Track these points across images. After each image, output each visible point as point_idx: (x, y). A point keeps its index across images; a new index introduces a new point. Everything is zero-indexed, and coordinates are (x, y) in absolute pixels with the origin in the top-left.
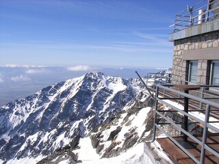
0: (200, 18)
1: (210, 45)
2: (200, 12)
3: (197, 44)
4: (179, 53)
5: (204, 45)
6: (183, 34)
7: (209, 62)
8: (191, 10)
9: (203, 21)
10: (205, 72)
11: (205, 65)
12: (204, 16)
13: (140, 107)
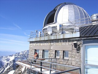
0: (39, 35)
1: (43, 44)
2: (39, 33)
3: (39, 44)
4: (32, 46)
5: (42, 44)
6: (34, 40)
7: (43, 50)
8: (37, 31)
9: (40, 36)
10: (42, 54)
11: (42, 52)
12: (40, 35)
13: (9, 71)
